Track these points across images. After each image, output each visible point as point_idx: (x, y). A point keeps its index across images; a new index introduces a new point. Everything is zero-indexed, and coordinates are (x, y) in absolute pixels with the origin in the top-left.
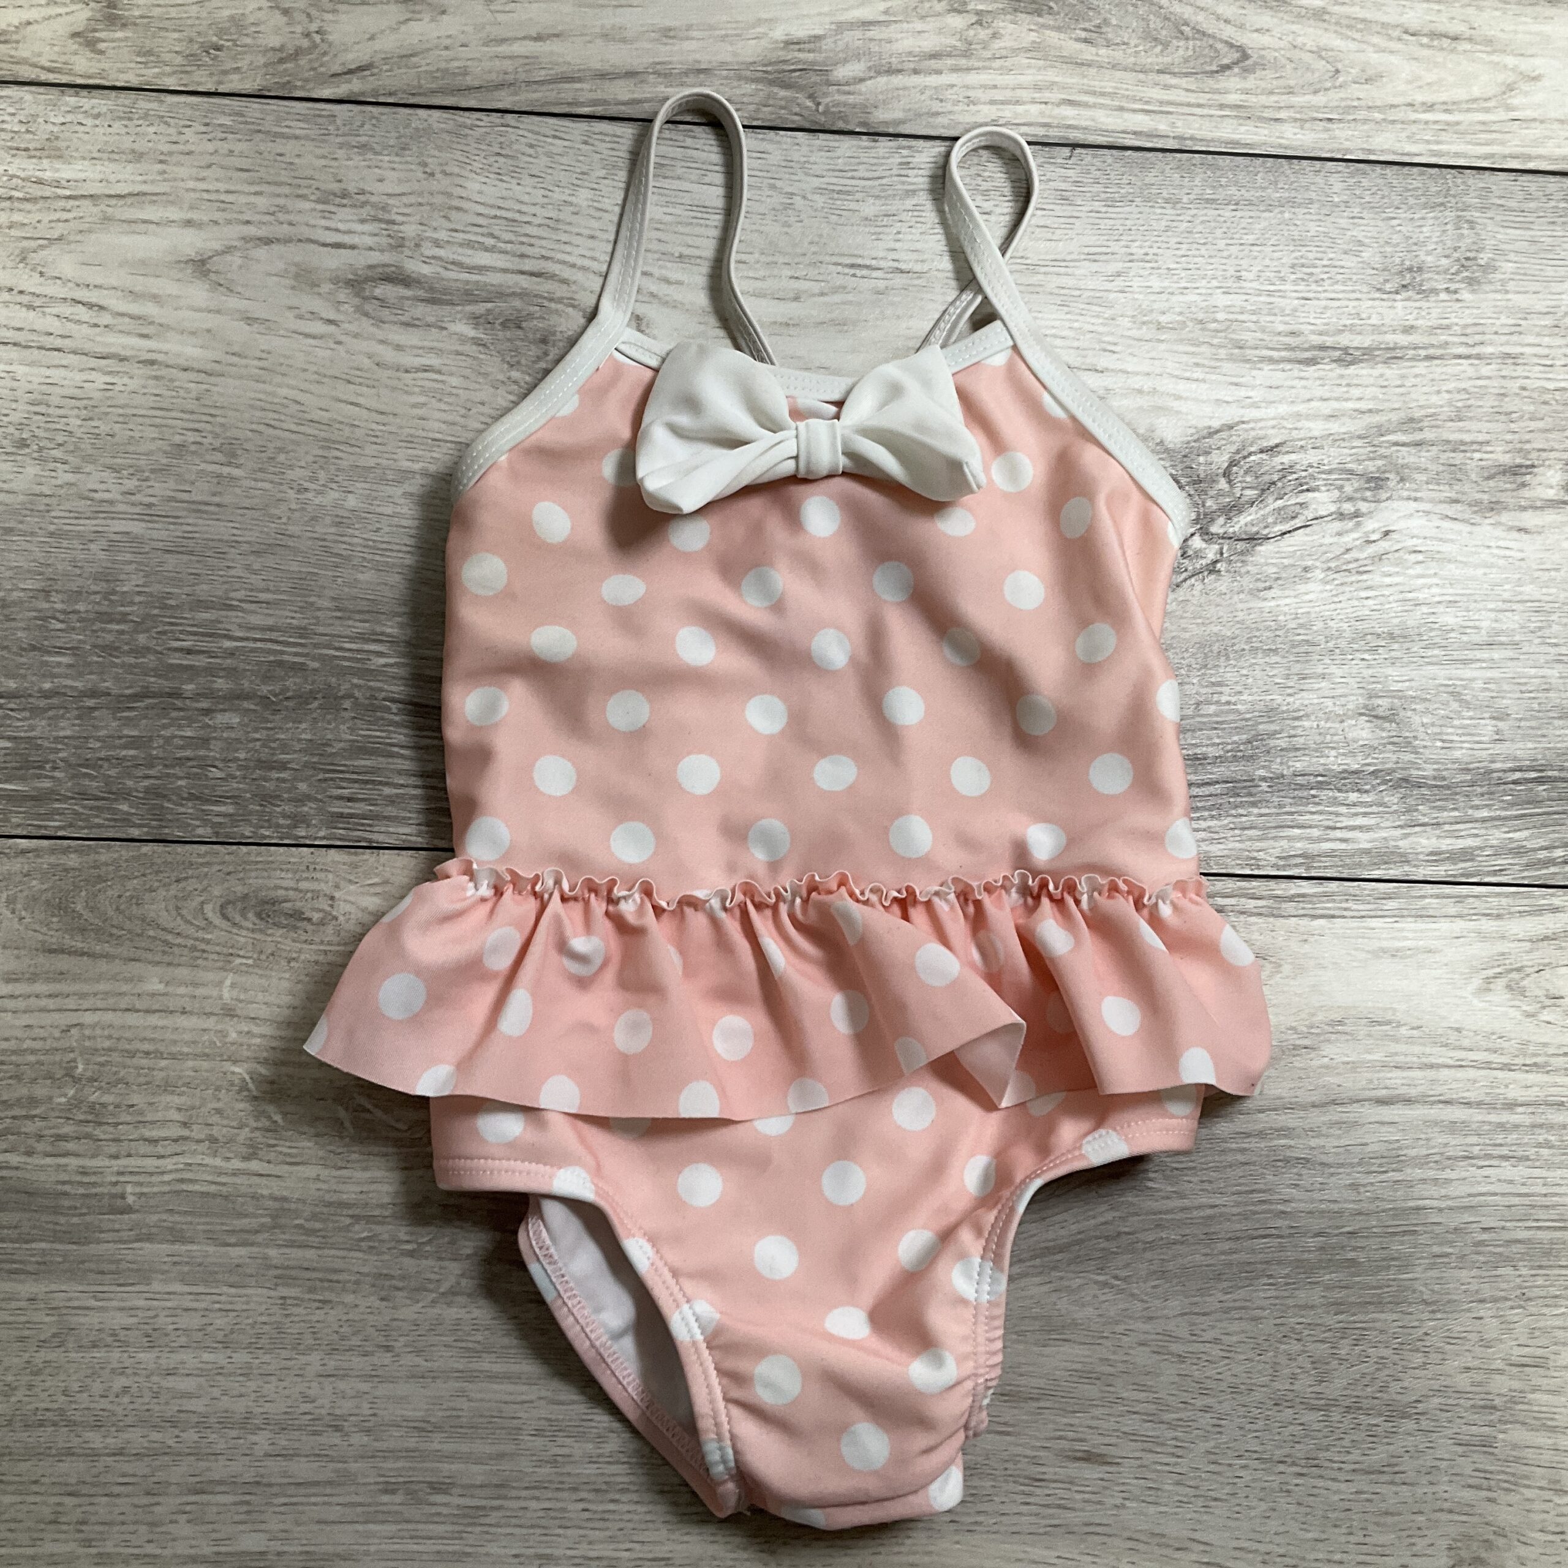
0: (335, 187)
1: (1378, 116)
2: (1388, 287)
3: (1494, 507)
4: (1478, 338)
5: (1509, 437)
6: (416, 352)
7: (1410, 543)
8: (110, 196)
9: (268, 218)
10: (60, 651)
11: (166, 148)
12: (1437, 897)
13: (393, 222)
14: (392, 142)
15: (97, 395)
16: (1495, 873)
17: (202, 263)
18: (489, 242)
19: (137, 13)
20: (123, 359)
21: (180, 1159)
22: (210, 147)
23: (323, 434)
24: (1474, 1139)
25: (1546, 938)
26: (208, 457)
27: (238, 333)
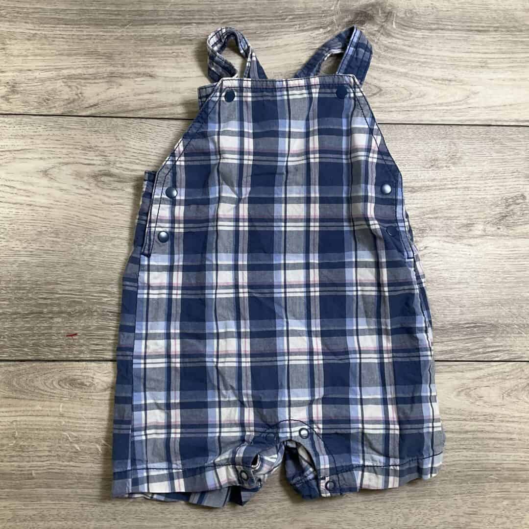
0: (88, 145)
1: (424, 109)
2: (427, 166)
3: (461, 237)
4: (456, 182)
5: (466, 214)
6: (116, 198)
7: (433, 250)
8: (15, 150)
9: (67, 156)
10: (4, 300)
11: (33, 134)
12: (443, 366)
13: (106, 156)
14: (105, 129)
15: (13, 216)
16: (460, 357)
17: (46, 171)
18: (137, 161)
19: (22, 89)
20: (21, 204)
21: (48, 462)
22: (47, 133)
23: (86, 226)
24: (455, 443)
25: (478, 378)
26: (50, 235)
27: (58, 194)
